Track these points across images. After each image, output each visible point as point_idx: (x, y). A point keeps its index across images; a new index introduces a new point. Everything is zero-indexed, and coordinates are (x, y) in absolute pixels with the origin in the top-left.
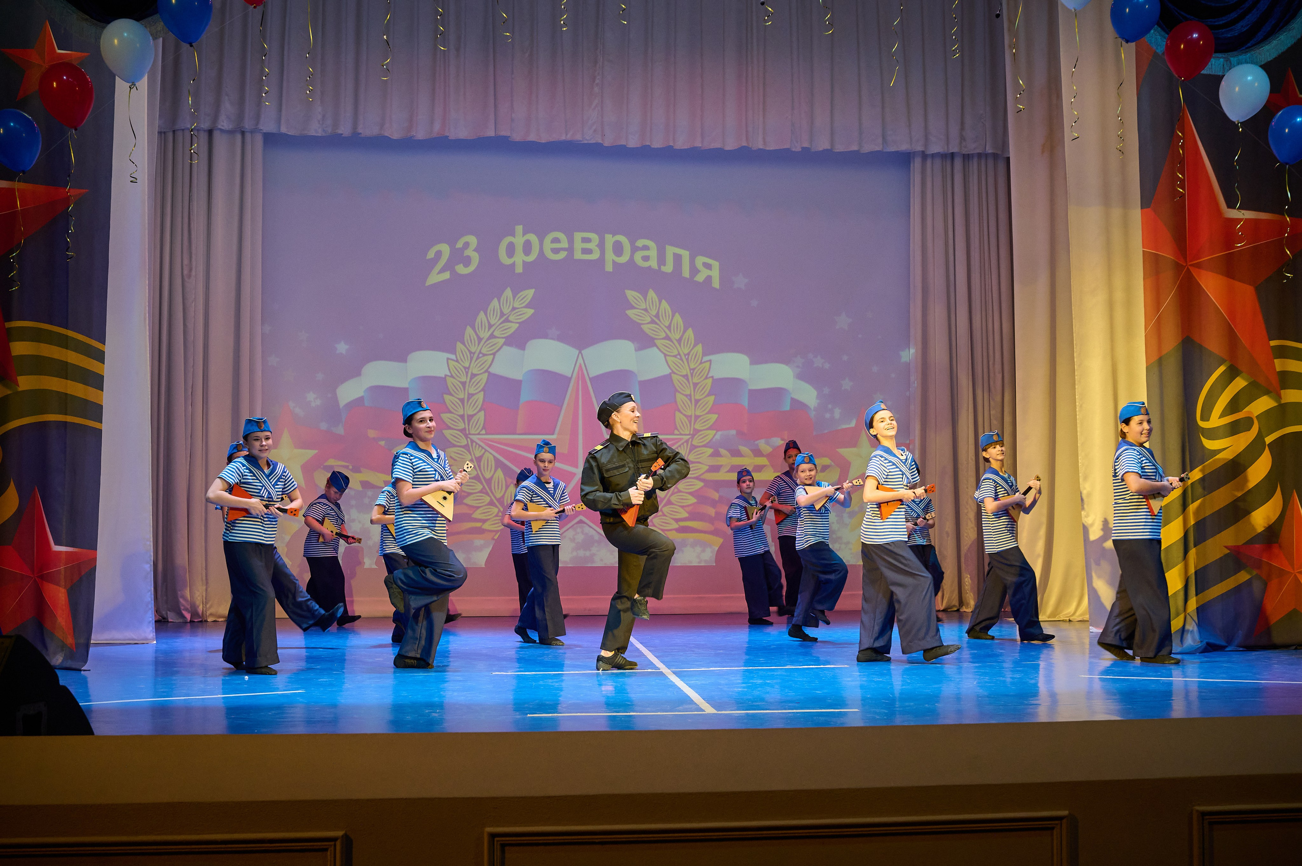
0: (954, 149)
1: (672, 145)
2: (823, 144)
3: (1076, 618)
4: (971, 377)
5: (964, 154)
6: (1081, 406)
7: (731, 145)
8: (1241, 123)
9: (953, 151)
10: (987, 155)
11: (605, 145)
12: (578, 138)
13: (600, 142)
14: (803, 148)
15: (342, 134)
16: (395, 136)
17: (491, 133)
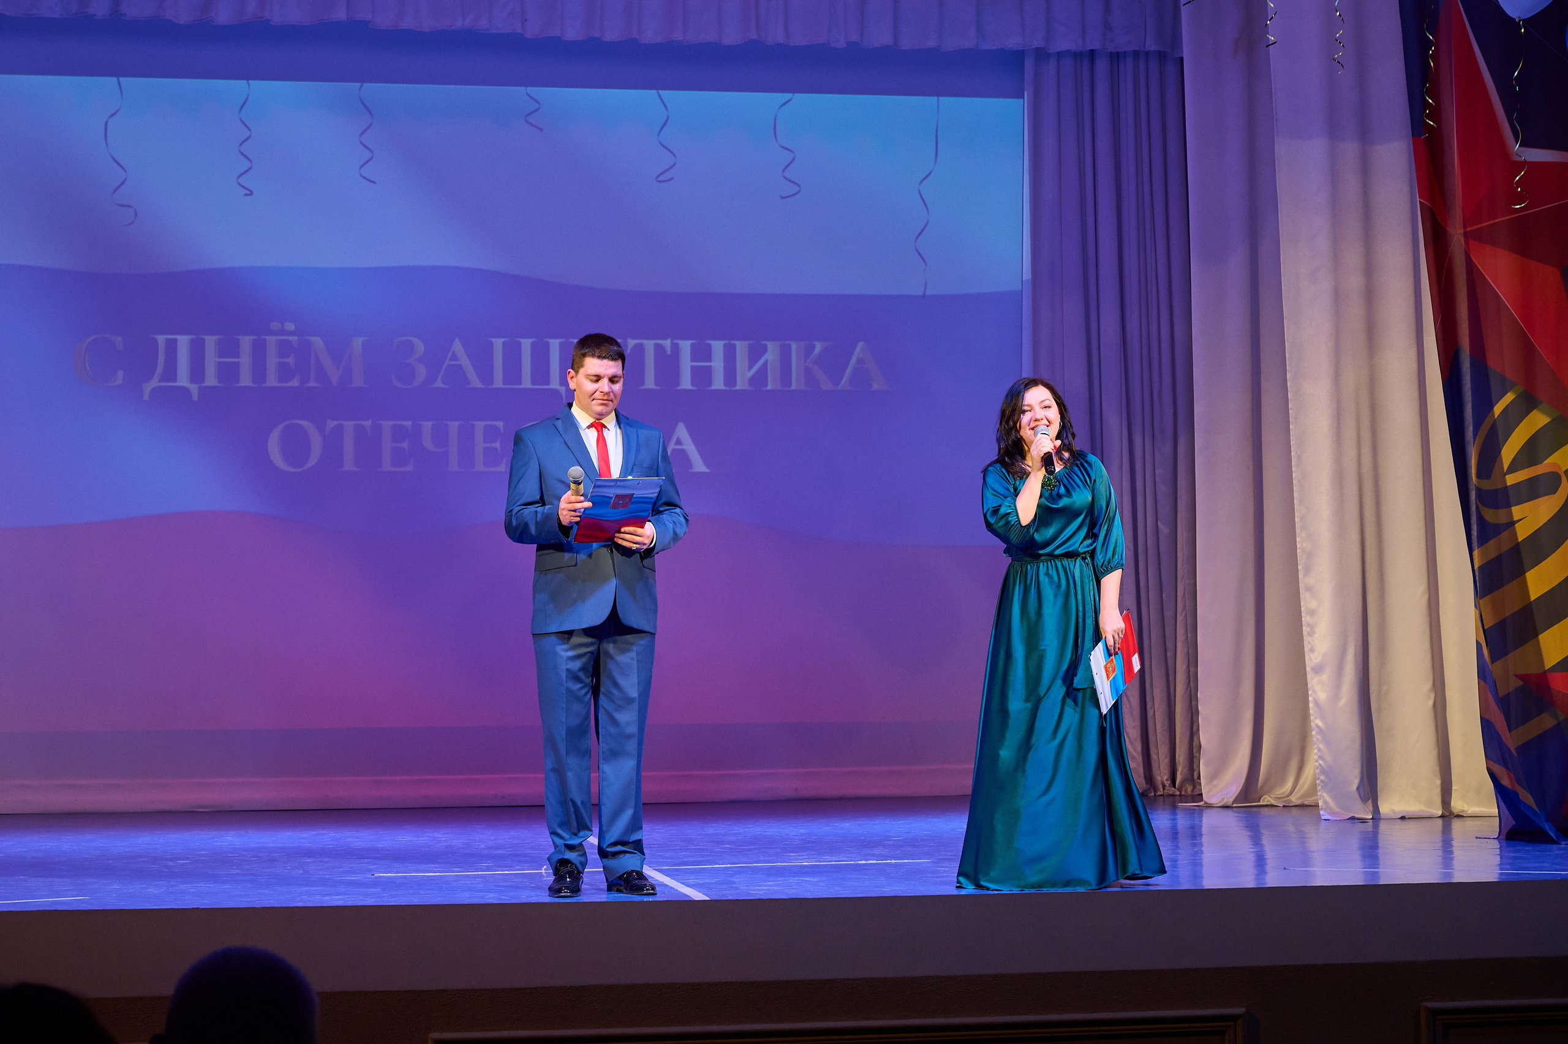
0: (1096, 45)
1: (637, 37)
2: (880, 36)
3: (1295, 799)
4: (1124, 415)
5: (1111, 53)
6: (1299, 458)
7: (731, 37)
8: (1523, 20)
9: (1094, 48)
10: (1147, 54)
11: (528, 36)
12: (483, 24)
13: (519, 30)
14: (849, 43)
15: (95, 15)
16: (183, 19)
17: (340, 15)
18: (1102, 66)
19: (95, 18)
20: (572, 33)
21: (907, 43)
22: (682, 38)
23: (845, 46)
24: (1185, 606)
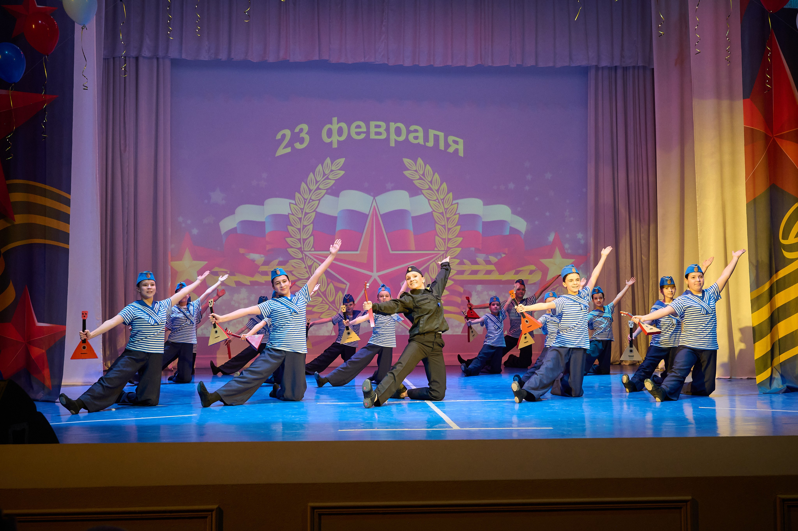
1: (433, 64)
2: (530, 62)
4: (627, 213)
5: (623, 67)
6: (701, 231)
7: (470, 64)
9: (616, 65)
10: (638, 67)
11: (390, 65)
12: (372, 60)
13: (386, 63)
14: (517, 65)
15: (221, 59)
16: (255, 60)
17: (316, 58)
18: (620, 72)
19: (222, 60)
20: (408, 63)
21: (541, 65)
22: (451, 64)
23: (516, 66)
24: (653, 290)
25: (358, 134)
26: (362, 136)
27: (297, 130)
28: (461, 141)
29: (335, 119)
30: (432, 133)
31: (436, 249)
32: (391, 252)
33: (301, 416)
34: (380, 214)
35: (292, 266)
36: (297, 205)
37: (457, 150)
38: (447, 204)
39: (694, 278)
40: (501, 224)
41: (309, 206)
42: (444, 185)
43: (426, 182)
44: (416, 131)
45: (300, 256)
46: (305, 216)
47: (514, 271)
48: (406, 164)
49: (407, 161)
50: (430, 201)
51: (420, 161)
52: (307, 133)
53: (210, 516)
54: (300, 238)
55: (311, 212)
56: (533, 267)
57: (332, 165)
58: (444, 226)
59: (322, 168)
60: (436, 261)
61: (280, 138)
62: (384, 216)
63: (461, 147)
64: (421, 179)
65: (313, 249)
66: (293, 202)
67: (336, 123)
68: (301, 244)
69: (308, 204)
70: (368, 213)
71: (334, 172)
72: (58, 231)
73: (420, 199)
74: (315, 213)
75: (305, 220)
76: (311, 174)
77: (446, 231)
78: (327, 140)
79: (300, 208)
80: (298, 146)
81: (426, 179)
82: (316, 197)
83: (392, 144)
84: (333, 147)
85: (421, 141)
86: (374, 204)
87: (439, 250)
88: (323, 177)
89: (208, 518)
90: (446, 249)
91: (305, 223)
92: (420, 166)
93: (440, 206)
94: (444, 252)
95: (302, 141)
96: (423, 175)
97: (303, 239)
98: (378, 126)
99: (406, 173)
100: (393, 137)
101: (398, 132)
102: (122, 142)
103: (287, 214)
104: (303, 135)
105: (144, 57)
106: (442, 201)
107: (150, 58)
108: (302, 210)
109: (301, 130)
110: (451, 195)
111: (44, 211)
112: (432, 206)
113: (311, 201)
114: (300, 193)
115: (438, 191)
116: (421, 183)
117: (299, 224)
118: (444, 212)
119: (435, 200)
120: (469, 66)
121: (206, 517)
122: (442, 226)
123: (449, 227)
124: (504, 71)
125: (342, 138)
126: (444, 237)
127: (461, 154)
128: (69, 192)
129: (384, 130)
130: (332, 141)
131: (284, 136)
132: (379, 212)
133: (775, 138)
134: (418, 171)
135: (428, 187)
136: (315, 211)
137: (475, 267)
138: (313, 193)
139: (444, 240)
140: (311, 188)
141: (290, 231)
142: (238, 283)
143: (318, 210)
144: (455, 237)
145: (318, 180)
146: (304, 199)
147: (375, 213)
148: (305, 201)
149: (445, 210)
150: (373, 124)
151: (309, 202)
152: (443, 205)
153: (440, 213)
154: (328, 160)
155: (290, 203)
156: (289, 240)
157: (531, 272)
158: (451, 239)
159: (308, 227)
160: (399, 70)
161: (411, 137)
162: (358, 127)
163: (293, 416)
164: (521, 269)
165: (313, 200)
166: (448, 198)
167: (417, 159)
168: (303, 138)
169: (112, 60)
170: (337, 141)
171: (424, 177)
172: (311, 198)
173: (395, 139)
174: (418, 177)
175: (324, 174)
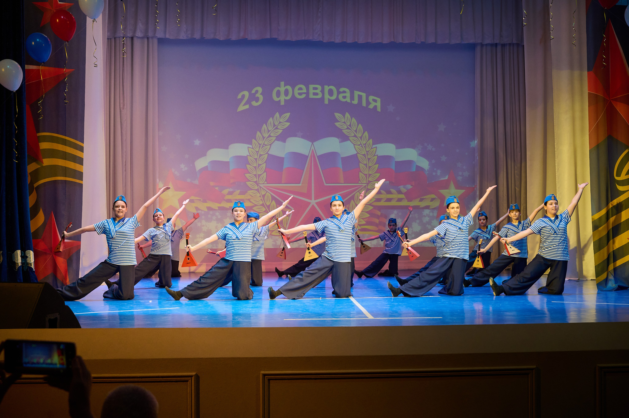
0: (498, 42)
1: (357, 41)
2: (431, 40)
4: (505, 154)
5: (502, 44)
6: (558, 169)
7: (386, 41)
9: (496, 43)
10: (513, 44)
11: (324, 42)
12: (311, 38)
13: (321, 40)
14: (422, 42)
15: (196, 38)
16: (222, 39)
17: (268, 37)
18: (499, 48)
20: (338, 40)
21: (439, 42)
22: (371, 41)
23: (420, 43)
25: (300, 94)
26: (304, 96)
27: (253, 92)
28: (379, 100)
29: (282, 83)
30: (357, 93)
31: (360, 182)
32: (325, 184)
33: (257, 309)
34: (317, 156)
35: (250, 195)
36: (253, 149)
37: (375, 107)
38: (368, 148)
39: (551, 204)
40: (410, 162)
41: (263, 149)
42: (366, 133)
43: (352, 131)
44: (344, 92)
45: (256, 188)
46: (260, 157)
47: (419, 199)
48: (337, 117)
49: (337, 115)
50: (355, 146)
51: (347, 115)
52: (261, 94)
53: (190, 380)
54: (256, 174)
55: (264, 154)
56: (433, 196)
57: (280, 118)
58: (366, 165)
59: (272, 120)
60: (360, 191)
61: (241, 97)
62: (320, 157)
63: (379, 104)
64: (348, 128)
65: (266, 183)
66: (251, 146)
67: (284, 86)
68: (257, 179)
69: (262, 148)
70: (308, 155)
71: (281, 123)
72: (75, 171)
73: (348, 143)
74: (267, 154)
75: (260, 160)
76: (264, 126)
77: (367, 168)
78: (276, 99)
79: (256, 151)
80: (254, 104)
81: (352, 129)
82: (268, 143)
83: (326, 102)
84: (281, 105)
85: (348, 100)
86: (313, 148)
87: (362, 183)
88: (274, 127)
89: (189, 381)
90: (367, 182)
91: (260, 163)
92: (348, 118)
93: (363, 149)
94: (366, 184)
95: (257, 100)
96: (350, 125)
97: (258, 175)
98: (315, 89)
99: (337, 124)
100: (327, 96)
101: (331, 93)
102: (122, 101)
103: (246, 156)
104: (258, 95)
105: (138, 37)
106: (365, 145)
107: (142, 38)
108: (257, 153)
109: (257, 92)
110: (371, 141)
111: (65, 156)
112: (357, 149)
113: (264, 145)
114: (256, 140)
115: (361, 138)
116: (349, 132)
117: (255, 163)
118: (366, 154)
119: (359, 145)
120: (384, 42)
121: (188, 381)
122: (364, 164)
123: (370, 165)
124: (412, 46)
125: (288, 98)
126: (366, 173)
127: (379, 109)
128: (82, 141)
129: (320, 91)
130: (280, 100)
131: (243, 96)
132: (316, 154)
133: (611, 101)
134: (346, 123)
135: (353, 135)
136: (267, 153)
137: (389, 196)
138: (266, 139)
139: (366, 175)
140: (264, 135)
141: (248, 168)
142: (209, 208)
143: (270, 153)
144: (374, 173)
145: (270, 129)
146: (259, 144)
147: (313, 155)
148: (260, 145)
149: (366, 152)
150: (311, 87)
151: (263, 147)
152: (365, 149)
153: (363, 155)
154: (277, 115)
155: (248, 147)
156: (247, 175)
157: (432, 200)
158: (371, 174)
159: (262, 166)
160: (331, 45)
161: (341, 96)
162: (300, 89)
163: (250, 309)
164: (424, 197)
165: (266, 145)
166: (369, 143)
167: (345, 114)
168: (258, 98)
169: (113, 40)
170: (284, 100)
171: (351, 127)
172: (264, 143)
173: (328, 98)
174: (346, 127)
175: (274, 125)
